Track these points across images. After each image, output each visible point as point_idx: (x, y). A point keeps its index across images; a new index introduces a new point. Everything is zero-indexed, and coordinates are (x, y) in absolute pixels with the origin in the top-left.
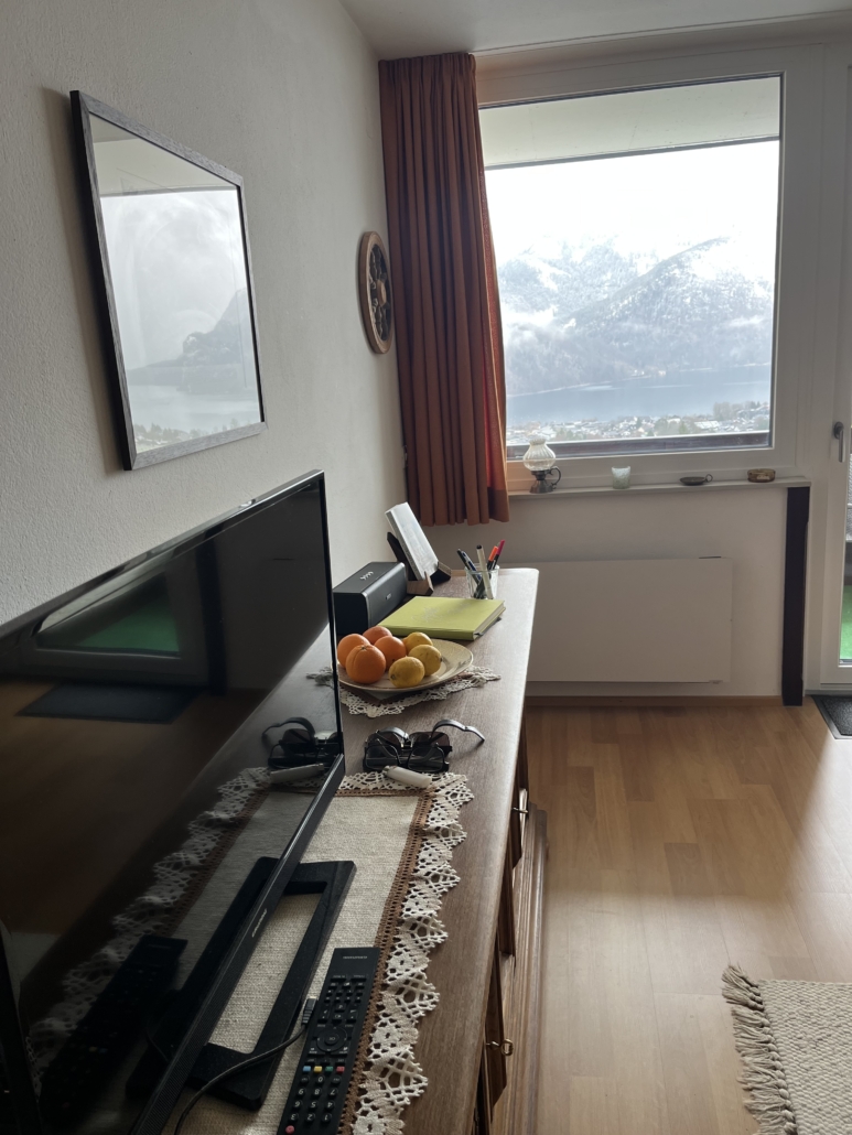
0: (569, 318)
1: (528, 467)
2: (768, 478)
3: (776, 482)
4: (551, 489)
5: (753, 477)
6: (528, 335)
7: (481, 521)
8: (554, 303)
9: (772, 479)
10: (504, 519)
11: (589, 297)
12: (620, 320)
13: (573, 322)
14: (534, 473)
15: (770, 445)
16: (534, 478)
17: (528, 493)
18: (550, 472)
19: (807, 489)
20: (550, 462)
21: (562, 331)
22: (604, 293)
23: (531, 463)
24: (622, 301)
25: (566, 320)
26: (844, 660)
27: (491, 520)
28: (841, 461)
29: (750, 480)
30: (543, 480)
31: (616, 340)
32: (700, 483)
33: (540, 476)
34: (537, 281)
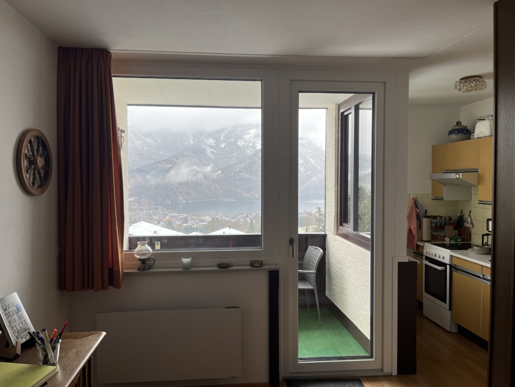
0: (219, 170)
1: (136, 256)
2: (259, 265)
3: (264, 267)
4: (149, 269)
5: (252, 264)
6: (200, 175)
7: (103, 288)
8: (212, 164)
9: (262, 266)
10: (118, 286)
11: (227, 162)
12: (239, 172)
13: (220, 172)
14: (140, 260)
15: (261, 248)
16: (140, 262)
17: (136, 271)
18: (148, 259)
19: (278, 271)
20: (148, 254)
21: (215, 176)
22: (233, 161)
23: (137, 254)
24: (240, 165)
25: (217, 171)
26: (301, 359)
27: (110, 287)
28: (293, 257)
29: (251, 266)
30: (145, 264)
31: (238, 181)
32: (227, 267)
33: (143, 261)
34: (205, 154)
